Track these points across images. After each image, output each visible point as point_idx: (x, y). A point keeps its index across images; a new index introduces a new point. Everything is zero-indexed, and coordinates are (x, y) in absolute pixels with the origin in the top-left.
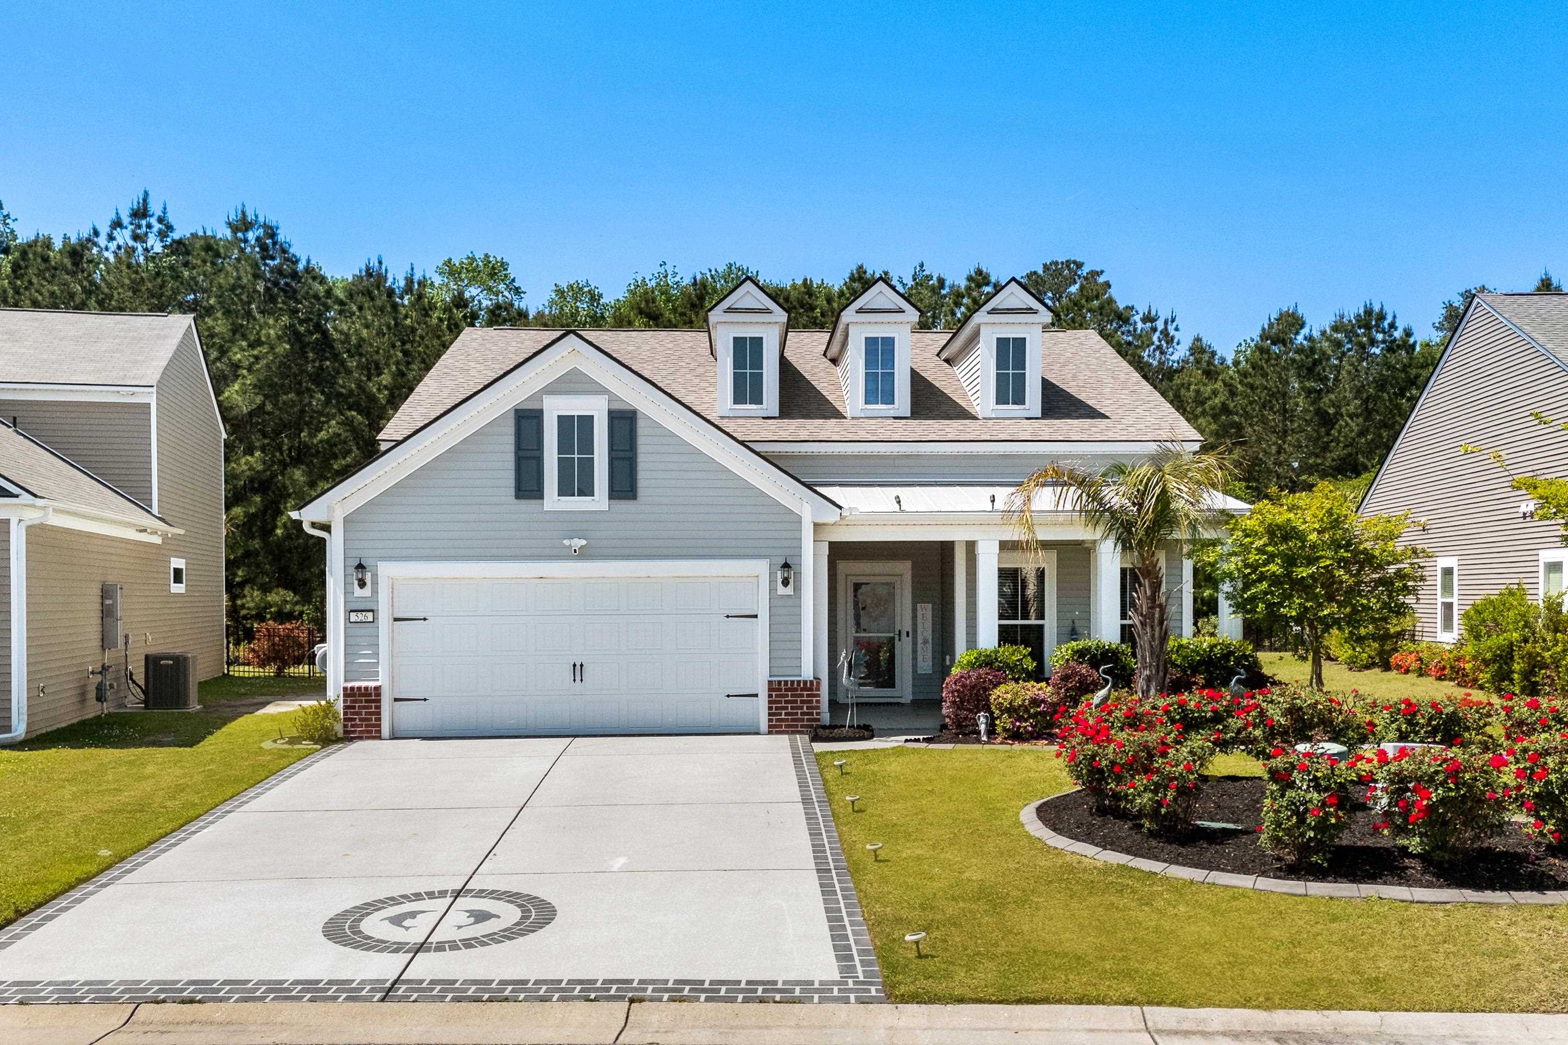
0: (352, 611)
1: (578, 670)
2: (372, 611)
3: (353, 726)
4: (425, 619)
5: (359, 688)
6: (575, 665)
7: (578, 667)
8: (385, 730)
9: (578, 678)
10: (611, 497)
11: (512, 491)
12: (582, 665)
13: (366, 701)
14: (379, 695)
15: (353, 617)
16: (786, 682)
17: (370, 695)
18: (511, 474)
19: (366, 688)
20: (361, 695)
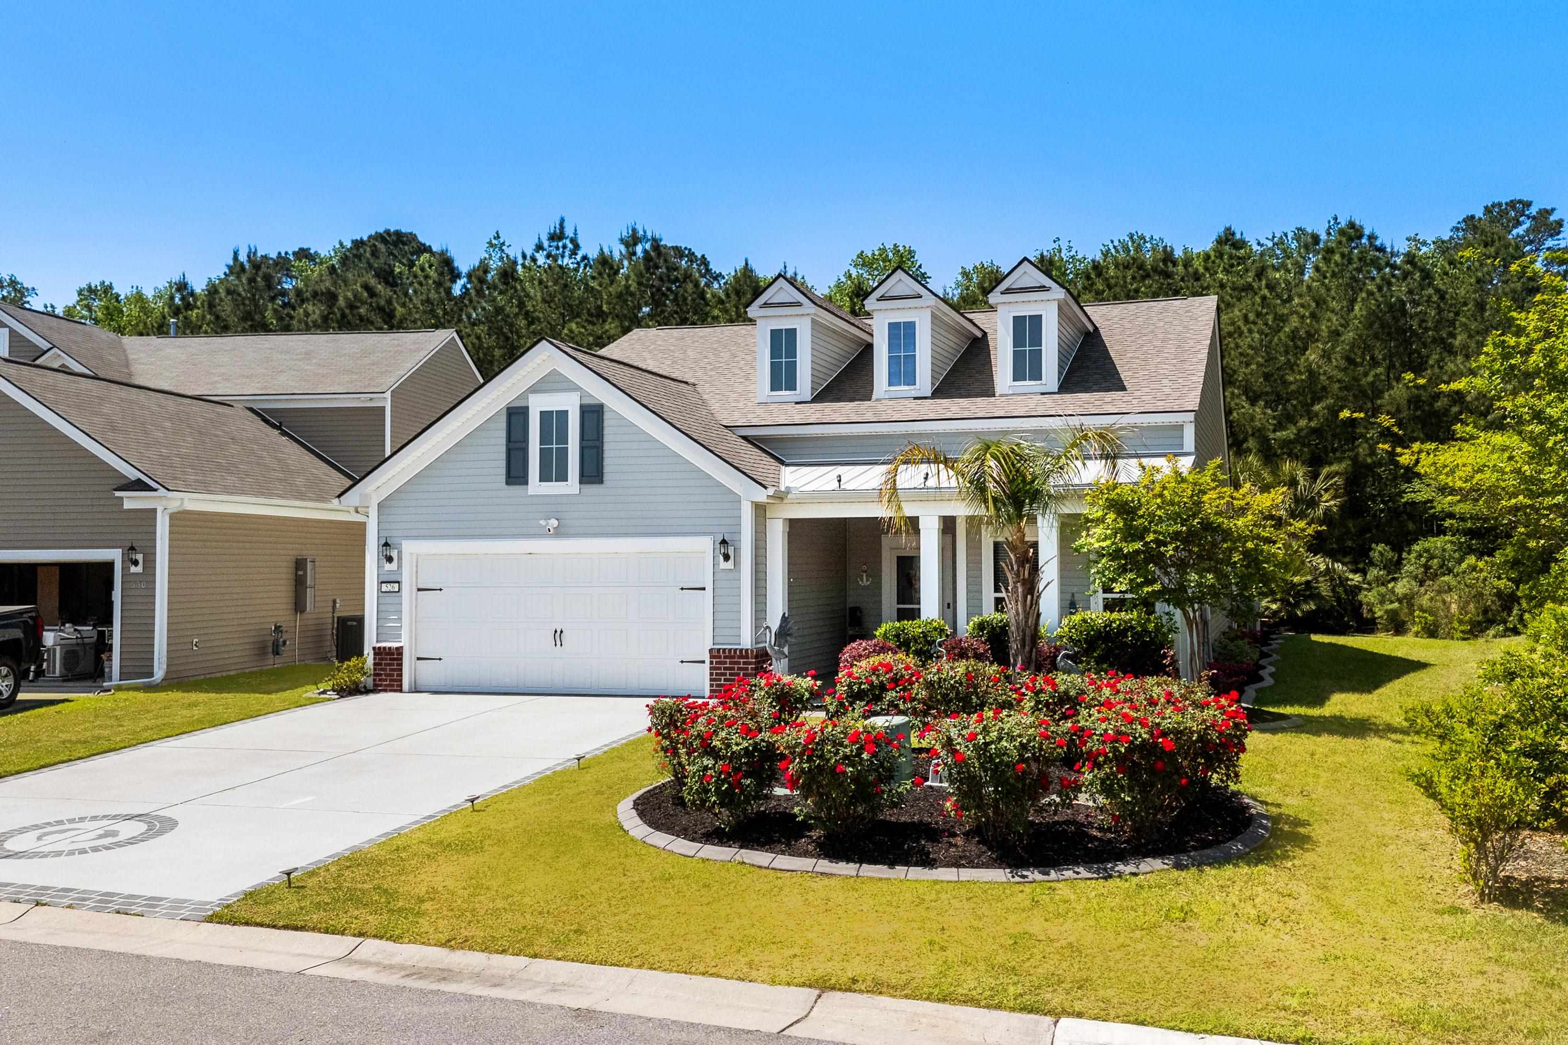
0: (382, 582)
1: (558, 635)
2: (398, 582)
3: (380, 680)
4: (441, 590)
5: (384, 648)
6: (556, 631)
7: (559, 632)
8: (406, 685)
9: (558, 643)
10: (581, 482)
11: (503, 478)
12: (562, 632)
13: (391, 659)
14: (401, 654)
15: (384, 588)
16: (724, 650)
17: (393, 654)
18: (503, 464)
19: (390, 648)
20: (387, 654)
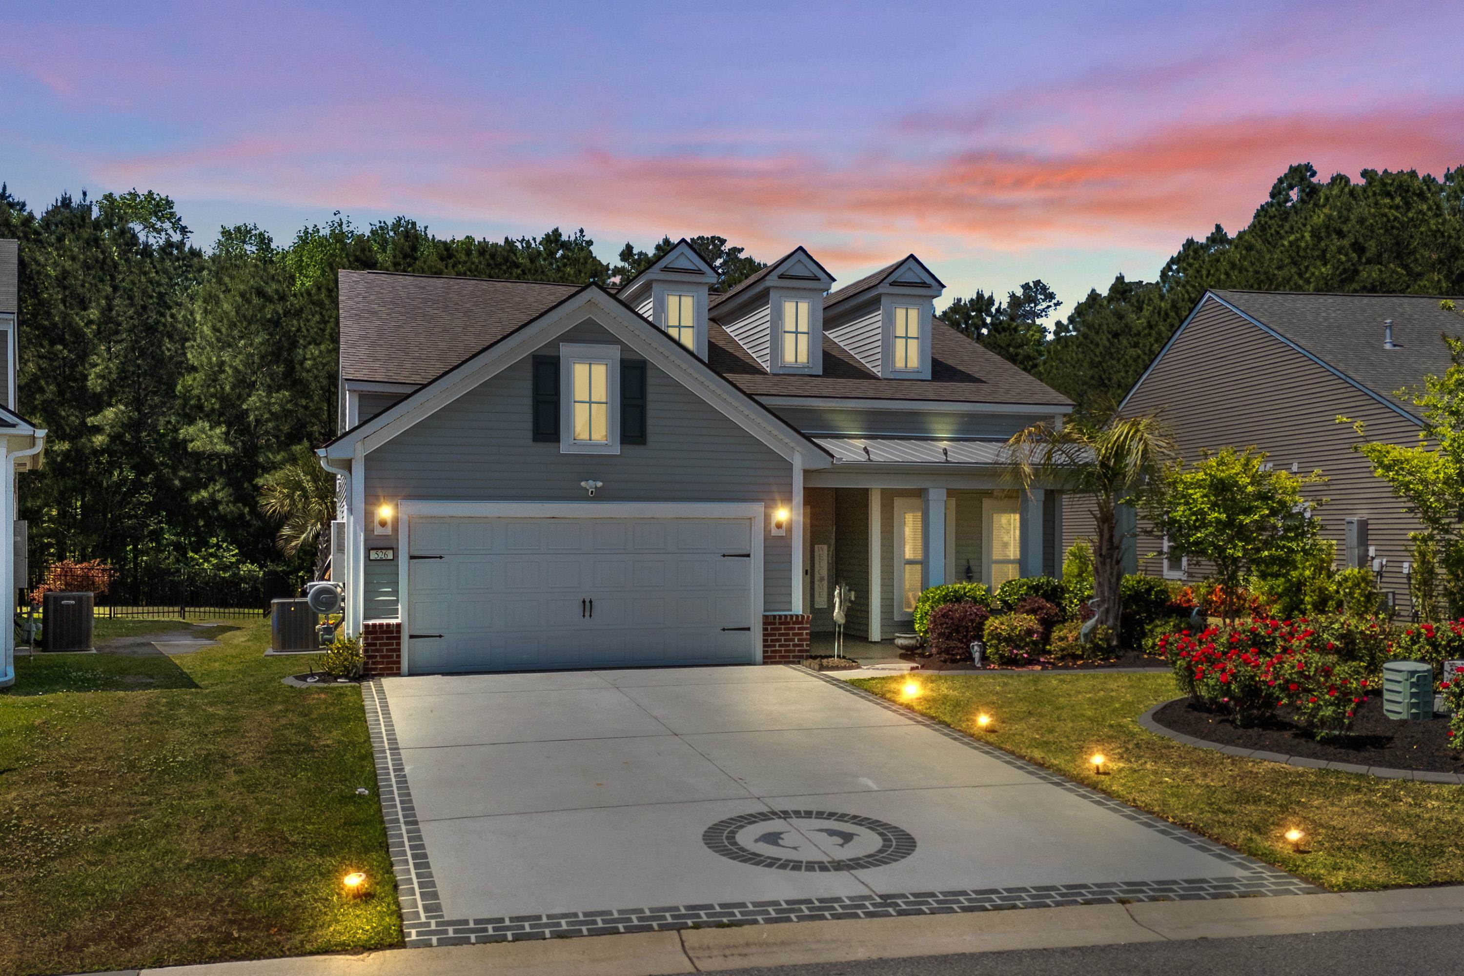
0: (373, 549)
1: (587, 606)
2: (392, 549)
3: (374, 663)
4: (441, 557)
5: (381, 625)
6: (584, 602)
7: (587, 604)
8: (405, 665)
9: (587, 614)
10: (622, 442)
11: (530, 435)
12: (591, 602)
13: (388, 638)
14: (399, 632)
15: (373, 555)
16: (780, 616)
17: (392, 632)
18: (529, 418)
19: (388, 625)
20: (382, 632)
